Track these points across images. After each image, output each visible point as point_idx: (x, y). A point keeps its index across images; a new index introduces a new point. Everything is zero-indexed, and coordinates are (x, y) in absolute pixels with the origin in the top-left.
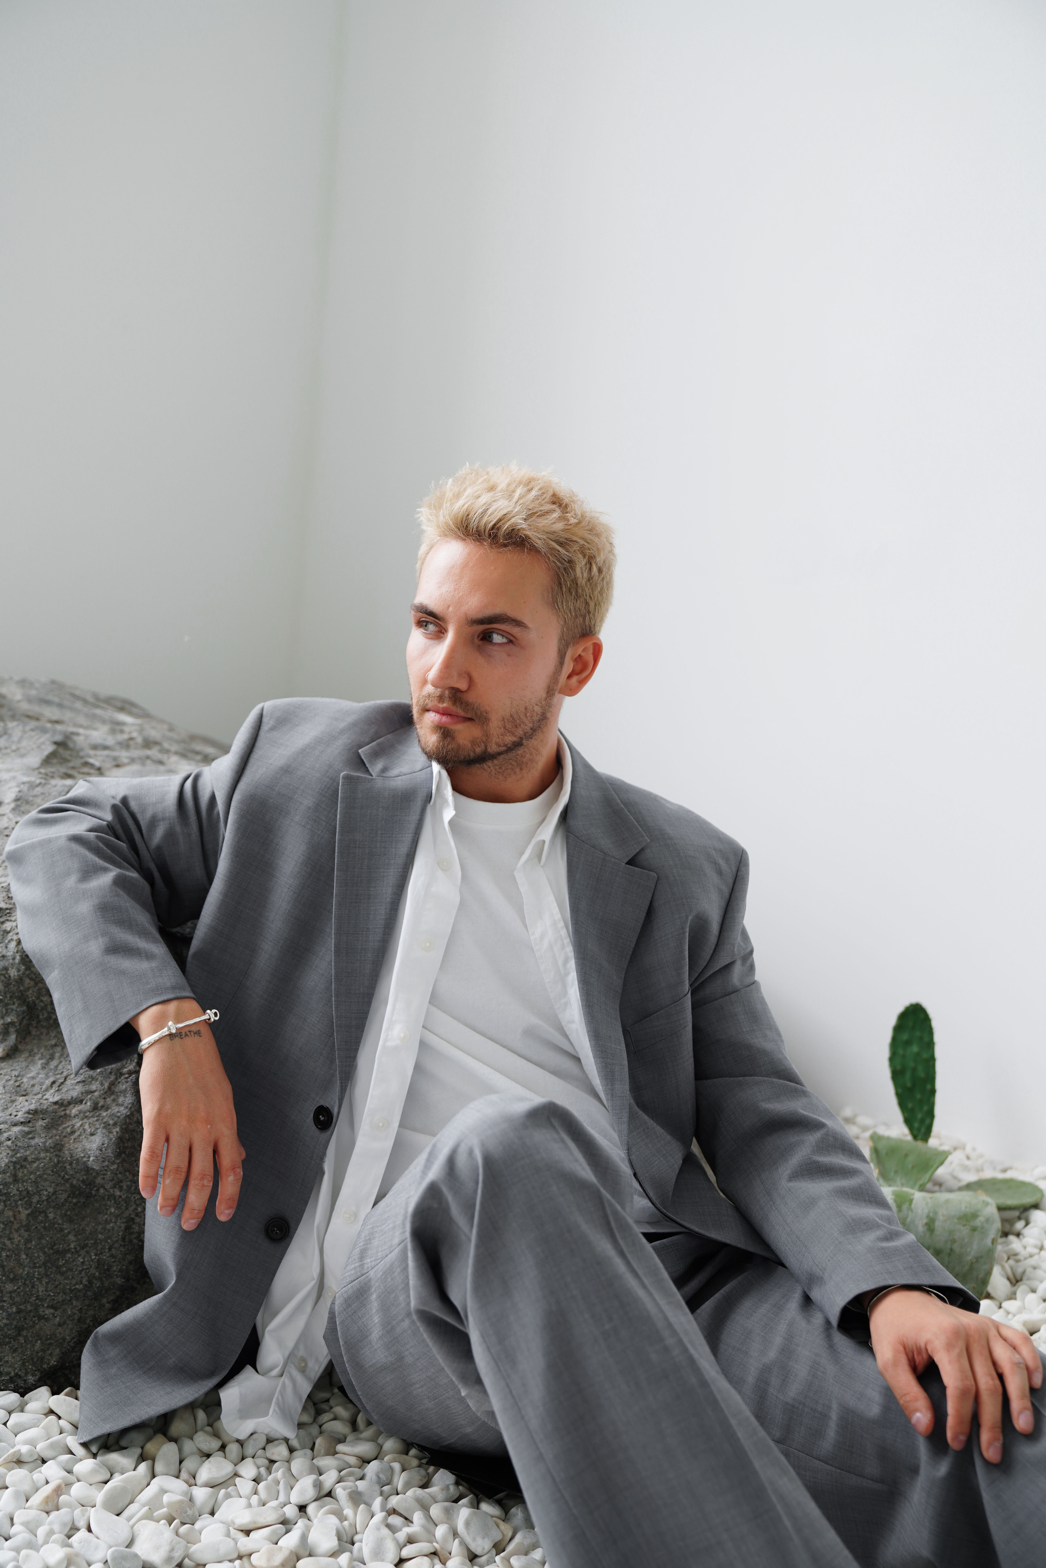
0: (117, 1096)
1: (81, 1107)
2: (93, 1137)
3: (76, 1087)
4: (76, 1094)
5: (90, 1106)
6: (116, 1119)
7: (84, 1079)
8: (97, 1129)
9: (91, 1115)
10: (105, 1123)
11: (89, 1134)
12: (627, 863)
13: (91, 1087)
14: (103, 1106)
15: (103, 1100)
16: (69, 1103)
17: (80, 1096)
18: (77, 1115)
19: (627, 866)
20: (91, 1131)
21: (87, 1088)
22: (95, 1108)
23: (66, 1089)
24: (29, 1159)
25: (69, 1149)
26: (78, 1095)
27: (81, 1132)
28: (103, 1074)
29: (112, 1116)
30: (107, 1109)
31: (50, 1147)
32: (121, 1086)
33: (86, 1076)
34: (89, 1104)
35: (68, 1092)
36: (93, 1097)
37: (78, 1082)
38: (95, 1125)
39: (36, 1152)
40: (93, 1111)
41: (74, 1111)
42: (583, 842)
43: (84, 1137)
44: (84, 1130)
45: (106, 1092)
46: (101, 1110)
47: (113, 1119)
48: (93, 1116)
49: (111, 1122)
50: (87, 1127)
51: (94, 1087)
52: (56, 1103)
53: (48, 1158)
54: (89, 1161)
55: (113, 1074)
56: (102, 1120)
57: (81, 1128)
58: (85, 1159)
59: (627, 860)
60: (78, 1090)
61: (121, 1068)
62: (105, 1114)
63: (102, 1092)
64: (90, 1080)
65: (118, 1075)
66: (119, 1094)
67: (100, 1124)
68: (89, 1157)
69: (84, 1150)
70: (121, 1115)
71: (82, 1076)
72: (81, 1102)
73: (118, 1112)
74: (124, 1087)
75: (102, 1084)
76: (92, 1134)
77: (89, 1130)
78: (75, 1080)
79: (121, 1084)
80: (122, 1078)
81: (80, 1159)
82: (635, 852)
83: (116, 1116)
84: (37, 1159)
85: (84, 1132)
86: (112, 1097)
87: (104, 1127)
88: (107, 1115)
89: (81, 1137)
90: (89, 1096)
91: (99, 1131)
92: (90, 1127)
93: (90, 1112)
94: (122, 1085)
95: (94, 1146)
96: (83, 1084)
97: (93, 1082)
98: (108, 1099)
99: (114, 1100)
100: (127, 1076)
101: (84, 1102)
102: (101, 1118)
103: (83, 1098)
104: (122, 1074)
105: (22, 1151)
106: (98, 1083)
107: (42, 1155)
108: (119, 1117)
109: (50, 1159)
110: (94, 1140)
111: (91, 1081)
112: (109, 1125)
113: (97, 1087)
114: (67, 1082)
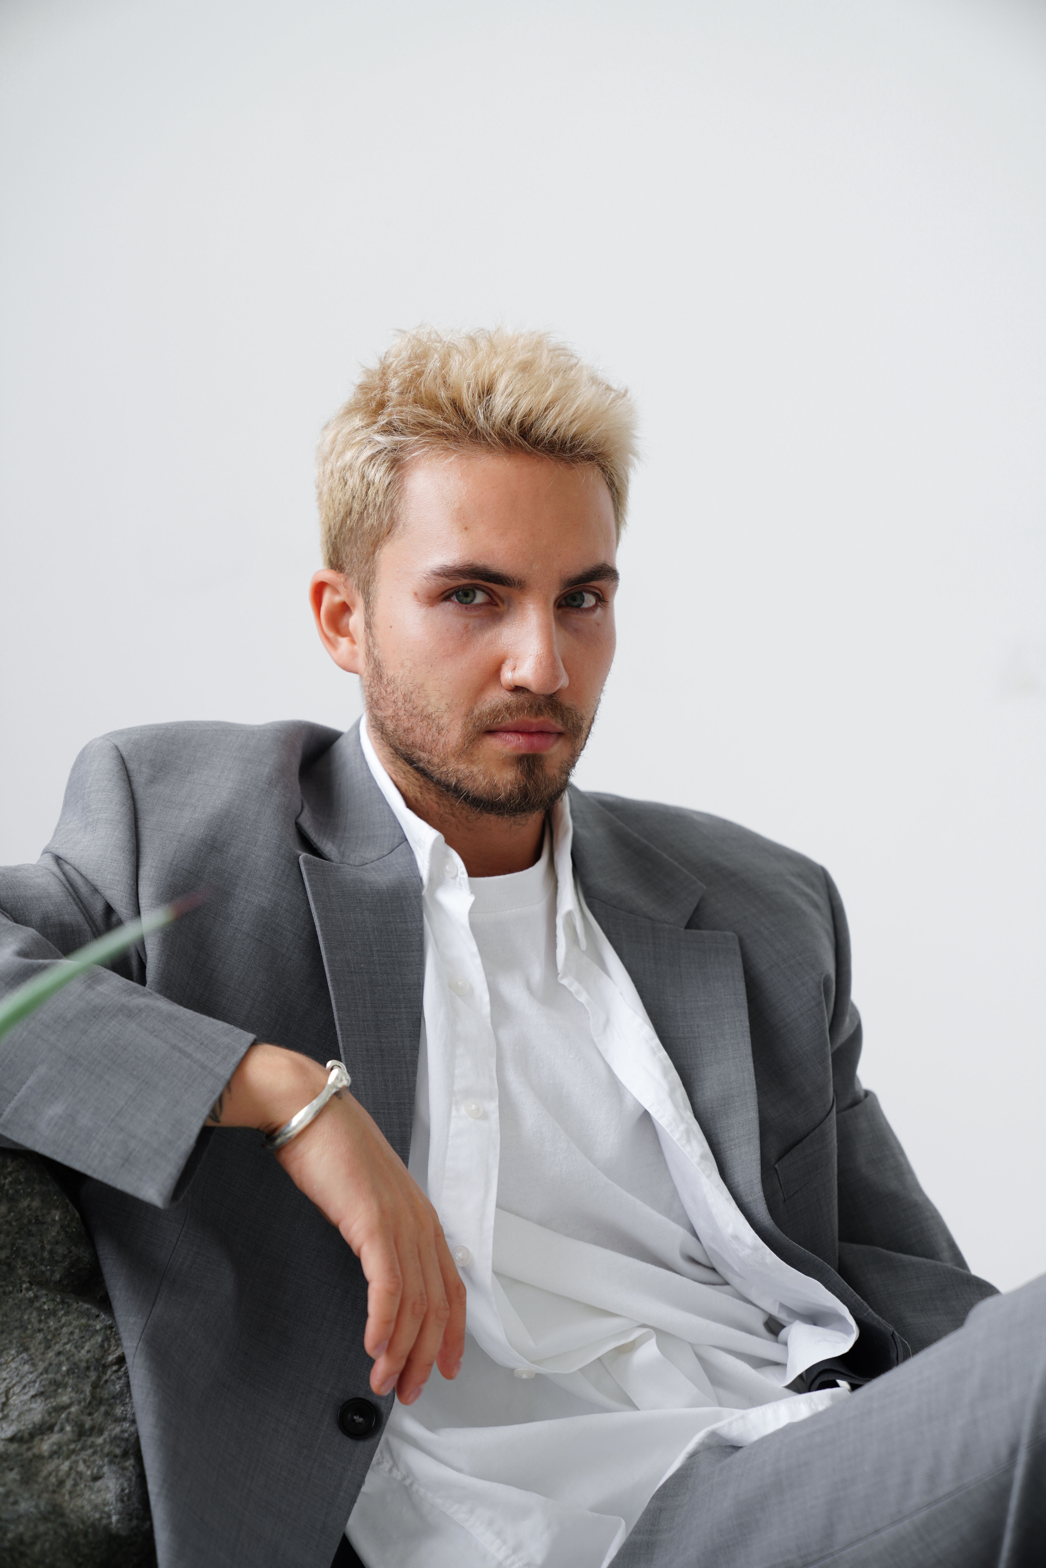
0: (110, 1405)
1: (55, 1437)
2: (98, 1484)
3: (33, 1406)
4: (39, 1416)
5: (73, 1431)
6: (123, 1444)
7: (42, 1389)
8: (101, 1467)
9: (79, 1446)
10: (108, 1455)
11: (89, 1479)
12: (688, 926)
13: (59, 1400)
14: (92, 1428)
15: (89, 1418)
16: (32, 1436)
17: (47, 1418)
18: (55, 1453)
19: (688, 931)
20: (92, 1473)
21: (53, 1402)
22: (81, 1432)
23: (16, 1413)
24: (27, 1539)
25: (72, 1511)
26: (43, 1417)
27: (75, 1480)
28: (74, 1373)
29: (114, 1440)
30: (101, 1432)
31: (49, 1513)
32: (112, 1388)
33: (43, 1383)
34: (68, 1428)
35: (23, 1417)
36: (71, 1417)
37: (33, 1397)
38: (94, 1461)
39: (32, 1525)
40: (79, 1440)
41: (46, 1446)
42: (615, 907)
43: (82, 1486)
44: (80, 1474)
45: (90, 1403)
46: (90, 1435)
47: (118, 1446)
48: (83, 1448)
49: (118, 1451)
50: (81, 1467)
51: (65, 1399)
52: (12, 1440)
53: (51, 1533)
54: (111, 1523)
55: (92, 1368)
56: (102, 1450)
57: (73, 1472)
58: (104, 1522)
59: (686, 921)
60: (40, 1409)
61: (103, 1357)
62: (100, 1440)
63: (83, 1404)
64: (53, 1388)
65: (101, 1369)
66: (112, 1401)
67: (102, 1458)
68: (109, 1517)
69: (96, 1508)
70: (130, 1436)
71: (37, 1385)
72: (51, 1428)
73: (123, 1431)
74: (117, 1387)
75: (78, 1390)
76: (96, 1478)
77: (89, 1473)
78: (25, 1394)
79: (109, 1384)
80: (109, 1373)
81: (97, 1523)
82: (692, 908)
83: (122, 1439)
84: (37, 1537)
85: (81, 1478)
86: (103, 1409)
87: (111, 1462)
88: (105, 1440)
89: (78, 1488)
90: (63, 1416)
91: (105, 1469)
92: (88, 1467)
93: (74, 1441)
94: (114, 1385)
95: (110, 1497)
96: (42, 1398)
97: (60, 1391)
98: (96, 1415)
99: (107, 1414)
100: (115, 1368)
101: (57, 1428)
102: (99, 1449)
103: (53, 1421)
104: (105, 1367)
105: (12, 1527)
106: (69, 1389)
107: (42, 1528)
108: (127, 1440)
109: (56, 1533)
110: (103, 1487)
111: (56, 1391)
112: (116, 1456)
113: (71, 1398)
114: (11, 1401)
